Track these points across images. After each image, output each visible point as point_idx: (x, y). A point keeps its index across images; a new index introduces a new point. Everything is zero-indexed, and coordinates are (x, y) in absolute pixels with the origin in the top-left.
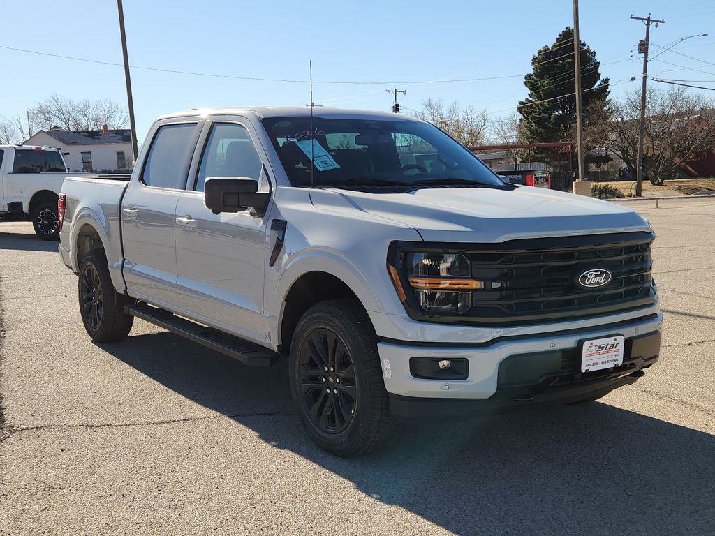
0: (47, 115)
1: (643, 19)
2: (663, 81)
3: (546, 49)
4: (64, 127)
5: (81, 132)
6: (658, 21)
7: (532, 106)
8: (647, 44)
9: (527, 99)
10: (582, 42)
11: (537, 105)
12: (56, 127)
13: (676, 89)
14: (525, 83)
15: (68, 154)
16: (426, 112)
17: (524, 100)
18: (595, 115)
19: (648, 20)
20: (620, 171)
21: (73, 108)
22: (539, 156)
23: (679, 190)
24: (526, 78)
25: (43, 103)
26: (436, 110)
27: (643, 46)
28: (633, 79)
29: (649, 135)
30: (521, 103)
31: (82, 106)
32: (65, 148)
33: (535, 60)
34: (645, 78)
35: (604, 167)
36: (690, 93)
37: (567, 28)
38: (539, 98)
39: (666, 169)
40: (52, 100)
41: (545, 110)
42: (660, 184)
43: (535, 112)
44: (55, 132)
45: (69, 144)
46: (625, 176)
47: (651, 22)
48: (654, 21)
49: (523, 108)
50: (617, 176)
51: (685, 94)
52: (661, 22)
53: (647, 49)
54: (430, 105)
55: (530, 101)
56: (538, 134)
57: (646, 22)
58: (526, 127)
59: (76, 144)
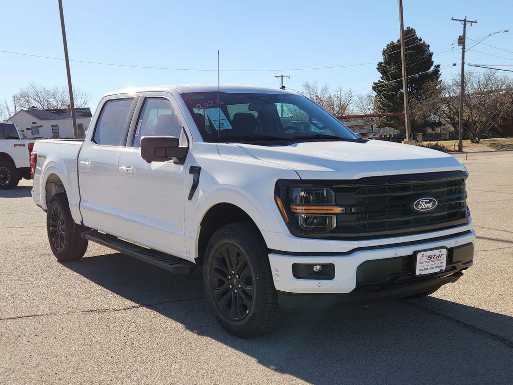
0: (27, 99)
1: (461, 21)
2: (476, 66)
3: (392, 43)
4: (40, 107)
5: (51, 110)
6: (472, 22)
7: (383, 86)
8: (464, 39)
9: (379, 81)
10: (419, 38)
11: (387, 85)
12: (33, 107)
13: (489, 72)
14: (378, 69)
15: (42, 126)
16: (305, 91)
17: (377, 82)
18: (429, 92)
19: (465, 21)
20: (450, 133)
21: (47, 93)
22: (389, 123)
23: (490, 146)
24: (378, 65)
25: (24, 90)
26: (313, 90)
27: (462, 41)
28: (455, 65)
29: (469, 106)
30: (375, 84)
31: (52, 91)
32: (39, 122)
33: (384, 52)
34: (463, 64)
35: (438, 130)
36: (499, 75)
37: (407, 28)
38: (388, 80)
39: (482, 131)
40: (31, 87)
41: (393, 89)
42: (478, 142)
43: (385, 90)
44: (33, 111)
45: (42, 119)
46: (453, 137)
47: (467, 22)
48: (469, 22)
49: (377, 87)
50: (448, 136)
51: (496, 75)
52: (474, 22)
53: (464, 42)
54: (307, 86)
55: (382, 82)
56: (388, 106)
57: (463, 22)
58: (379, 101)
59: (47, 119)
